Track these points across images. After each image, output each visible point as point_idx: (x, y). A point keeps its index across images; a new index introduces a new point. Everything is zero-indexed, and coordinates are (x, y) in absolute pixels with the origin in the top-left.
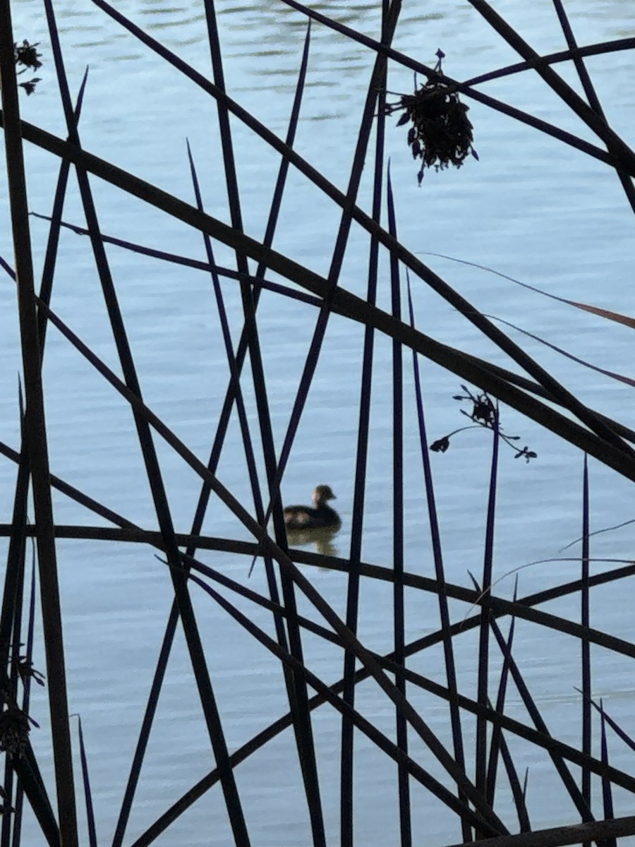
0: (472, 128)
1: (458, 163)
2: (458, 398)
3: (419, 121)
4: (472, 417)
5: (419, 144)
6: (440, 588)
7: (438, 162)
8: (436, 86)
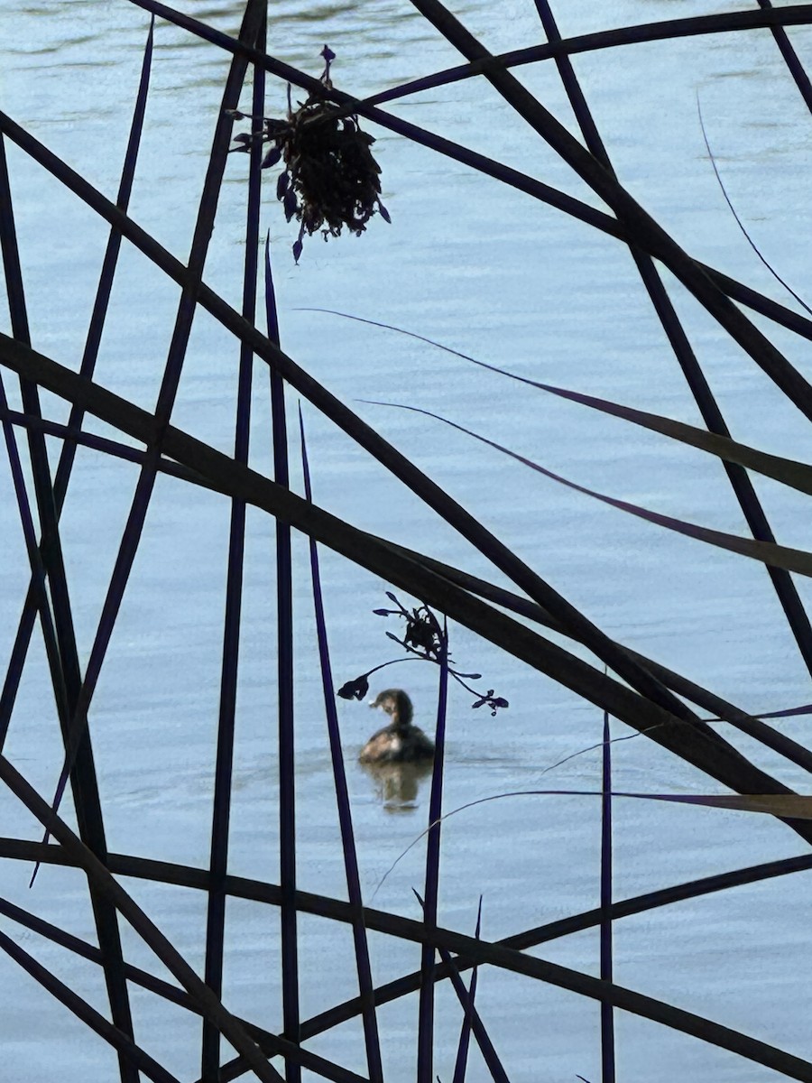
0: (380, 172)
1: (358, 227)
2: (383, 612)
3: (295, 160)
4: (404, 644)
5: (295, 198)
6: (356, 914)
7: (326, 225)
8: (323, 105)
